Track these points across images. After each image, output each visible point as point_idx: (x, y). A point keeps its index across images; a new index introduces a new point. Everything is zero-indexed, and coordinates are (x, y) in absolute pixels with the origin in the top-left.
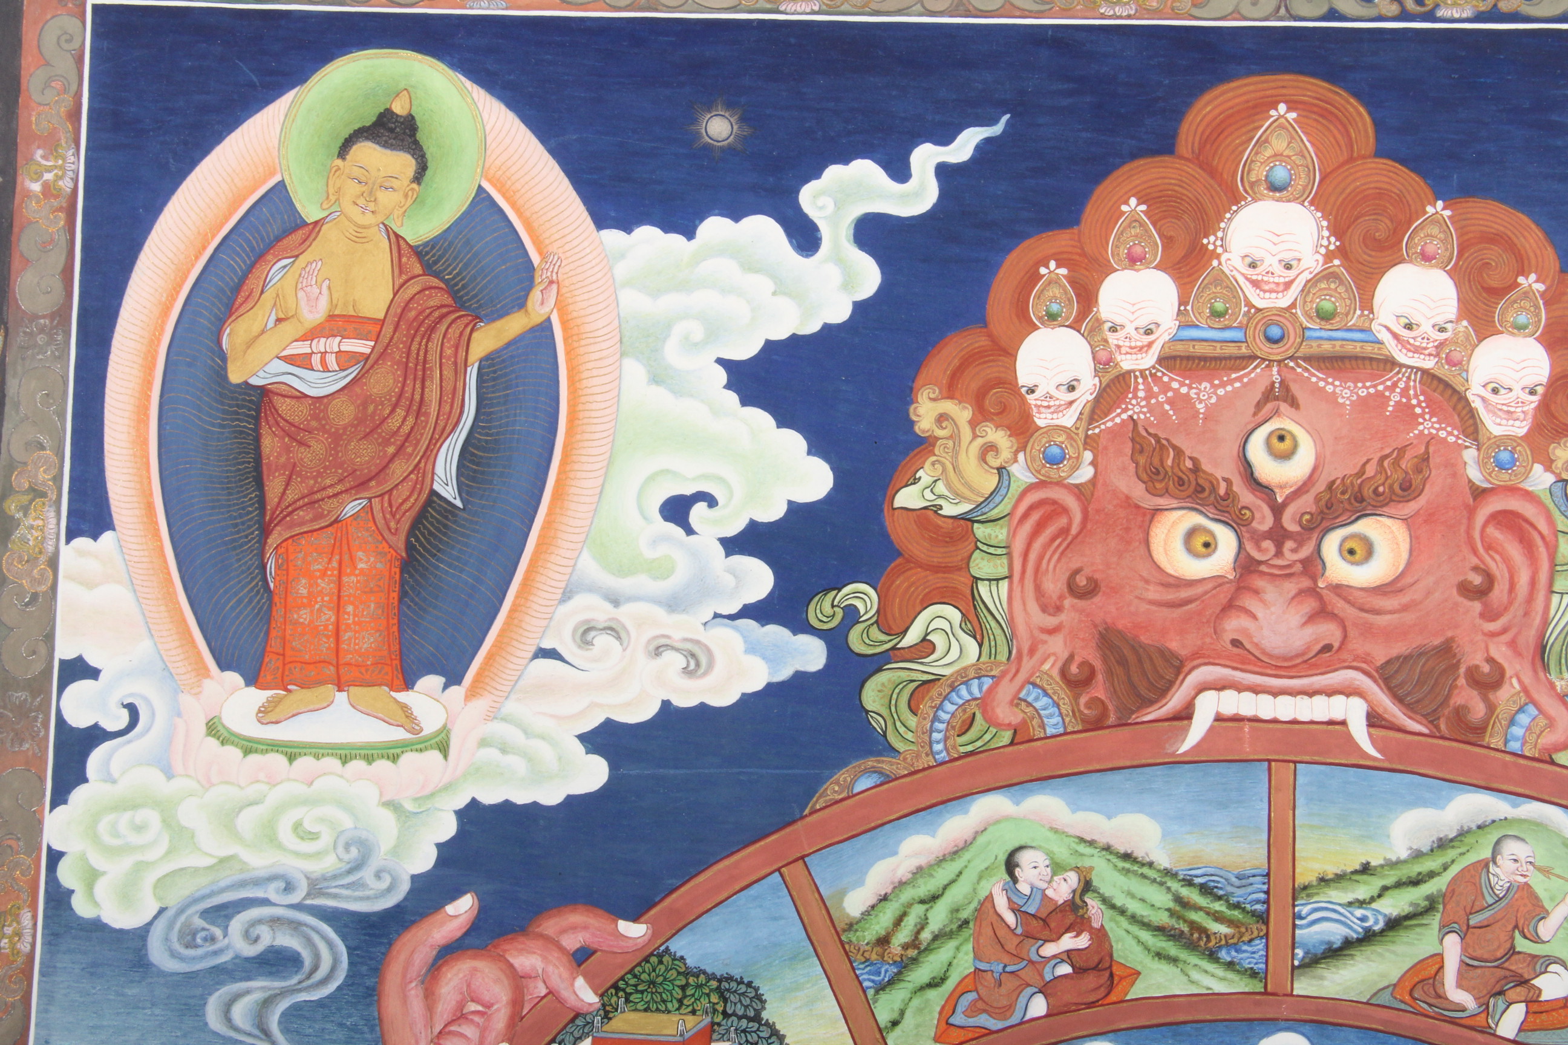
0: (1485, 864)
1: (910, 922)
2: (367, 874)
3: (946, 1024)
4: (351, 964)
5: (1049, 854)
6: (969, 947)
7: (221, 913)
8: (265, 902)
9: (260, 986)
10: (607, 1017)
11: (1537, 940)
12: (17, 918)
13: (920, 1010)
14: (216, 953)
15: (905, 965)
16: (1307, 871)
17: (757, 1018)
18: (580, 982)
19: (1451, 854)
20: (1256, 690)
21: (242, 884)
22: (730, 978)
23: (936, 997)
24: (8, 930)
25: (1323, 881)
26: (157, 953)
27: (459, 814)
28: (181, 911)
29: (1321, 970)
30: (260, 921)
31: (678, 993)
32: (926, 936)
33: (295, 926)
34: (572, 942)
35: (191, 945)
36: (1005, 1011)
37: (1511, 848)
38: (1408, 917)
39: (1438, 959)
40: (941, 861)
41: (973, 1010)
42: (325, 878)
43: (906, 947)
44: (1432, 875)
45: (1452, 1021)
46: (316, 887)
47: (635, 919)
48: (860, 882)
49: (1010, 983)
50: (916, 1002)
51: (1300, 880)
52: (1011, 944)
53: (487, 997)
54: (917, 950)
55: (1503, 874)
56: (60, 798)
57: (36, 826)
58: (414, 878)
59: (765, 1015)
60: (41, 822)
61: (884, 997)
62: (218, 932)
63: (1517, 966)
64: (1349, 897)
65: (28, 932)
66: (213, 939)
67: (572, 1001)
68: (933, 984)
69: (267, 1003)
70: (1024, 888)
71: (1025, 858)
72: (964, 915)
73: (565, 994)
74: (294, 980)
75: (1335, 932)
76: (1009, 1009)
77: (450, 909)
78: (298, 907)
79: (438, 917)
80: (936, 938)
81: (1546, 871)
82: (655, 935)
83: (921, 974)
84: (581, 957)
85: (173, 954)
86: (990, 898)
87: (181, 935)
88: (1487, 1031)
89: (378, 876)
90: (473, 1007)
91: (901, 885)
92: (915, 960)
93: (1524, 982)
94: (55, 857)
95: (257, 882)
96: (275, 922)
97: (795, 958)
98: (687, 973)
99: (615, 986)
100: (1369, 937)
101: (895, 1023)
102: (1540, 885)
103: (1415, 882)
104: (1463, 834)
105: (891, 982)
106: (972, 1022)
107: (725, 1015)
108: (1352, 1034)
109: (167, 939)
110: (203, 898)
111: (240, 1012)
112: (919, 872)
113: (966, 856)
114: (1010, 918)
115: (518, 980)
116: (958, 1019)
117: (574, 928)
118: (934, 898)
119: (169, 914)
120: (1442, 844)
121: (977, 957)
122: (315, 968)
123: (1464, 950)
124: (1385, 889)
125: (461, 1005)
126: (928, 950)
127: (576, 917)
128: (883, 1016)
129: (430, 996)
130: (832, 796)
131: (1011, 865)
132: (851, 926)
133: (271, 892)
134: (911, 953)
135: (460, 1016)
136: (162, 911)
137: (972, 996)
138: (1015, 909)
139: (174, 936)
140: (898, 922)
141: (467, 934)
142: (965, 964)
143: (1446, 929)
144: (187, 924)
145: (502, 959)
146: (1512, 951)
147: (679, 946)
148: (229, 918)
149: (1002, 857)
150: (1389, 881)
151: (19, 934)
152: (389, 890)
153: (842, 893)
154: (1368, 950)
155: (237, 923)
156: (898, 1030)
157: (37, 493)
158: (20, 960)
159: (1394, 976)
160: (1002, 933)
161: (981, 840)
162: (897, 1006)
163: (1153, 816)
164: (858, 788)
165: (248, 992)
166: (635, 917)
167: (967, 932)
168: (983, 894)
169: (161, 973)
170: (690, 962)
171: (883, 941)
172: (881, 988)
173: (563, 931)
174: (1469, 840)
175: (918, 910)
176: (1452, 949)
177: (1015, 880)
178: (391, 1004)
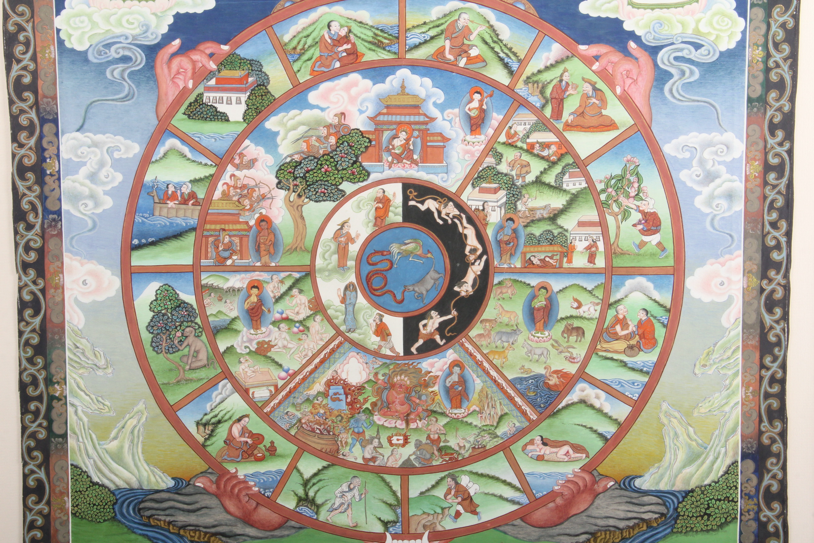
0: (456, 21)
1: (302, 43)
2: (149, 34)
3: (313, 71)
4: (146, 59)
5: (339, 23)
6: (318, 49)
7: (108, 46)
8: (120, 42)
9: (121, 66)
10: (219, 72)
11: (470, 40)
12: (49, 48)
13: (306, 67)
14: (108, 57)
15: (301, 55)
16: (409, 25)
17: (261, 71)
18: (211, 62)
19: (448, 18)
21: (113, 38)
22: (253, 60)
23: (310, 63)
24: (47, 51)
25: (414, 27)
26: (91, 57)
27: (174, 16)
28: (96, 45)
29: (413, 51)
30: (119, 48)
31: (239, 65)
32: (306, 46)
33: (130, 49)
34: (208, 51)
35: (100, 55)
36: (328, 66)
37: (463, 16)
38: (436, 36)
39: (444, 47)
40: (310, 26)
41: (320, 66)
42: (137, 35)
43: (301, 50)
44: (442, 24)
45: (447, 63)
46: (135, 38)
47: (226, 44)
48: (287, 32)
49: (330, 59)
50: (304, 65)
51: (407, 27)
52: (330, 48)
53: (185, 67)
54: (304, 51)
55: (461, 24)
56: (58, 13)
57: (52, 22)
58: (162, 35)
59: (263, 70)
60: (53, 21)
61: (295, 64)
62: (107, 51)
63: (465, 48)
64: (421, 31)
65: (53, 52)
66: (106, 53)
67: (209, 68)
68: (309, 60)
69: (123, 71)
70: (333, 32)
71: (333, 24)
72: (317, 40)
73: (207, 66)
74: (130, 64)
75: (417, 41)
76: (330, 65)
77: (173, 43)
78: (130, 44)
79: (170, 45)
80: (309, 47)
81: (472, 22)
82: (231, 49)
83: (305, 57)
84: (211, 56)
85: (96, 58)
86: (323, 35)
87: (97, 53)
88: (456, 65)
89: (152, 34)
90: (182, 70)
91: (299, 32)
92: (303, 53)
93: (466, 52)
94: (58, 31)
95: (117, 37)
96: (124, 48)
97: (271, 54)
98: (241, 59)
99: (221, 63)
100: (426, 42)
101: (299, 71)
102: (471, 25)
103: (438, 26)
104: (451, 12)
105: (297, 60)
106: (320, 69)
107: (252, 70)
108: (421, 68)
109: (93, 54)
110: (102, 42)
111: (116, 73)
112: (304, 29)
113: (317, 24)
114: (329, 41)
115: (194, 63)
116: (316, 69)
117: (209, 48)
118: (308, 36)
119: (93, 46)
120: (445, 15)
121: (320, 52)
122: (136, 61)
123: (451, 44)
124: (430, 28)
125: (178, 70)
126: (307, 50)
127: (209, 45)
128: (295, 69)
129: (169, 67)
130: (278, 8)
131: (329, 26)
132: (286, 45)
133: (122, 39)
134: (303, 51)
135: (178, 73)
136: (91, 45)
137: (320, 63)
138: (330, 38)
139: (95, 53)
140: (299, 43)
141: (178, 50)
142: (317, 54)
143: (446, 39)
144: (99, 49)
145: (189, 57)
146: (463, 44)
147: (238, 51)
148: (110, 47)
149: (327, 24)
150: (431, 26)
151: (50, 52)
152: (155, 38)
153: (283, 36)
154: (426, 45)
155: (113, 48)
156: (300, 73)
158: (52, 60)
159: (432, 53)
160: (327, 45)
161: (321, 19)
162: (299, 66)
163: (367, 11)
164: (286, 6)
165: (118, 68)
166: (225, 44)
167: (317, 45)
168: (321, 34)
169: (93, 63)
170: (242, 56)
171: (295, 48)
172: (295, 61)
173: (206, 48)
174: (452, 14)
175: (304, 39)
176: (448, 44)
177: (330, 30)
178: (159, 70)
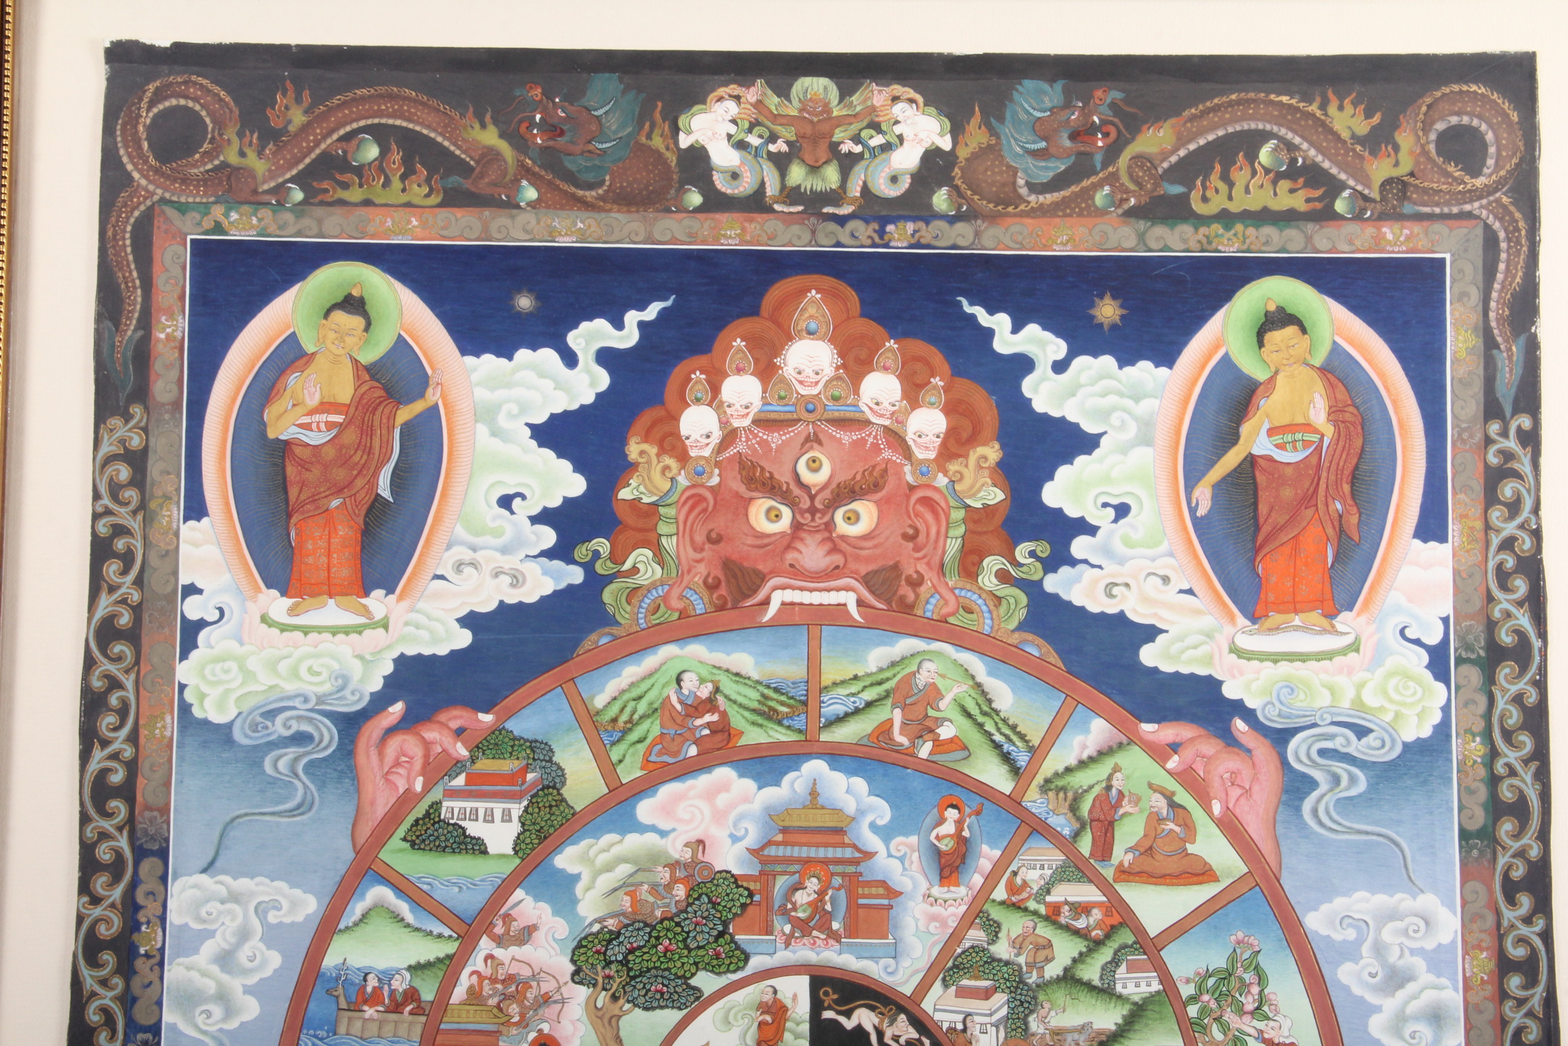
0: (914, 674)
1: (628, 710)
2: (347, 693)
3: (646, 762)
4: (340, 738)
5: (698, 674)
6: (658, 722)
7: (271, 714)
8: (294, 708)
9: (292, 751)
10: (473, 762)
11: (938, 710)
12: (163, 719)
13: (633, 754)
14: (268, 735)
15: (625, 732)
16: (827, 679)
17: (550, 761)
18: (459, 745)
19: (897, 669)
20: (802, 589)
21: (282, 699)
22: (536, 741)
23: (642, 748)
24: (159, 725)
25: (835, 684)
26: (238, 735)
27: (395, 661)
28: (250, 713)
29: (834, 728)
30: (291, 718)
31: (510, 749)
32: (636, 717)
33: (310, 720)
34: (455, 725)
35: (256, 731)
36: (675, 754)
37: (927, 665)
38: (876, 701)
39: (890, 721)
40: (643, 679)
41: (660, 754)
42: (325, 695)
43: (626, 723)
44: (888, 679)
45: (897, 751)
46: (320, 699)
47: (487, 712)
48: (602, 691)
49: (679, 740)
50: (631, 750)
51: (823, 684)
52: (679, 720)
53: (411, 754)
54: (631, 724)
55: (922, 679)
56: (184, 656)
57: (172, 671)
58: (372, 694)
59: (554, 759)
60: (173, 670)
61: (615, 748)
62: (269, 724)
63: (928, 723)
64: (847, 692)
65: (169, 726)
66: (267, 728)
67: (455, 754)
68: (640, 741)
69: (296, 760)
70: (685, 692)
71: (686, 677)
72: (656, 706)
73: (451, 751)
74: (310, 748)
75: (840, 709)
76: (679, 752)
77: (391, 709)
78: (312, 710)
79: (385, 714)
80: (641, 718)
81: (943, 676)
82: (498, 720)
83: (633, 736)
84: (459, 732)
85: (246, 736)
86: (668, 697)
87: (250, 727)
88: (914, 755)
89: (353, 693)
90: (404, 759)
91: (623, 692)
92: (630, 729)
93: (932, 731)
94: (182, 687)
95: (289, 698)
96: (299, 718)
97: (570, 729)
98: (514, 739)
99: (477, 747)
100: (857, 711)
101: (620, 761)
102: (940, 683)
103: (880, 683)
104: (903, 659)
105: (619, 741)
106: (659, 759)
107: (534, 759)
108: (848, 759)
109: (243, 728)
110: (261, 707)
111: (282, 765)
112: (632, 685)
113: (656, 676)
114: (679, 707)
115: (427, 745)
116: (653, 758)
117: (455, 718)
118: (640, 698)
119: (244, 715)
120: (893, 664)
121: (662, 727)
122: (321, 741)
123: (903, 716)
124: (865, 687)
125: (397, 759)
126: (637, 724)
127: (456, 712)
128: (615, 758)
129: (381, 754)
130: (587, 647)
131: (679, 680)
132: (598, 713)
133: (297, 703)
134: (629, 726)
135: (397, 764)
136: (240, 714)
137: (660, 746)
138: (681, 702)
139: (247, 726)
140: (622, 710)
141: (400, 722)
142: (656, 730)
143: (894, 706)
144: (253, 720)
145: (418, 734)
146: (926, 716)
147: (510, 725)
148: (275, 716)
149: (674, 677)
150: (867, 683)
151: (164, 727)
152: (359, 700)
153: (593, 697)
154: (856, 718)
155: (280, 719)
156: (622, 765)
157: (167, 498)
158: (166, 741)
159: (869, 730)
160: (674, 714)
161: (664, 668)
162: (621, 752)
163: (750, 653)
164: (601, 643)
165: (286, 754)
166: (487, 711)
167: (657, 714)
168: (665, 695)
169: (240, 746)
170: (516, 733)
171: (614, 720)
172: (613, 744)
173: (450, 719)
174: (906, 662)
175: (632, 704)
176: (897, 716)
177: (681, 687)
178: (361, 758)
